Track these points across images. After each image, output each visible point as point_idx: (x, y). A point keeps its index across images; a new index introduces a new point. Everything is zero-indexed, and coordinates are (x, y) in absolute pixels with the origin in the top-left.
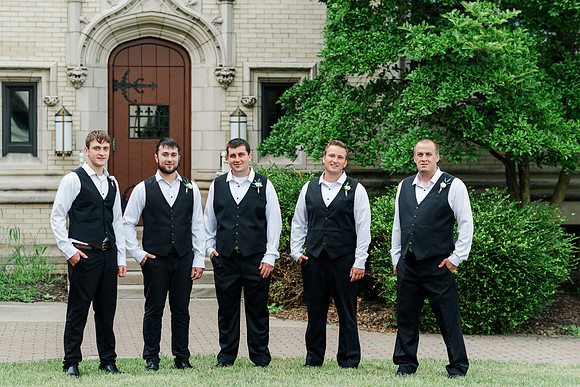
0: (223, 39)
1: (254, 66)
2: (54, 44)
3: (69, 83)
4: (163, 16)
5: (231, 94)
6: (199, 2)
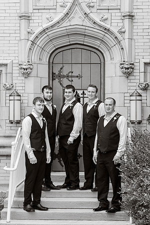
0: (125, 43)
1: (148, 61)
2: (11, 48)
3: (21, 75)
4: (84, 28)
5: (132, 81)
6: (109, 18)
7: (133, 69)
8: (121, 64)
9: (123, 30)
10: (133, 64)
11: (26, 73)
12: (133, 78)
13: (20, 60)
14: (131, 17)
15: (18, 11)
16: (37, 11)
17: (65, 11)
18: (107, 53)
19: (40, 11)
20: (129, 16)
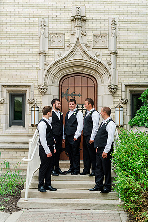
0: (112, 72)
1: (127, 84)
2: (33, 75)
3: (40, 93)
4: (83, 61)
5: (116, 98)
6: (101, 55)
7: (117, 89)
8: (109, 86)
9: (110, 63)
10: (117, 86)
11: (43, 92)
12: (117, 95)
13: (39, 83)
14: (116, 53)
15: (38, 50)
16: (51, 50)
17: (70, 50)
18: (99, 78)
19: (53, 50)
20: (114, 53)
